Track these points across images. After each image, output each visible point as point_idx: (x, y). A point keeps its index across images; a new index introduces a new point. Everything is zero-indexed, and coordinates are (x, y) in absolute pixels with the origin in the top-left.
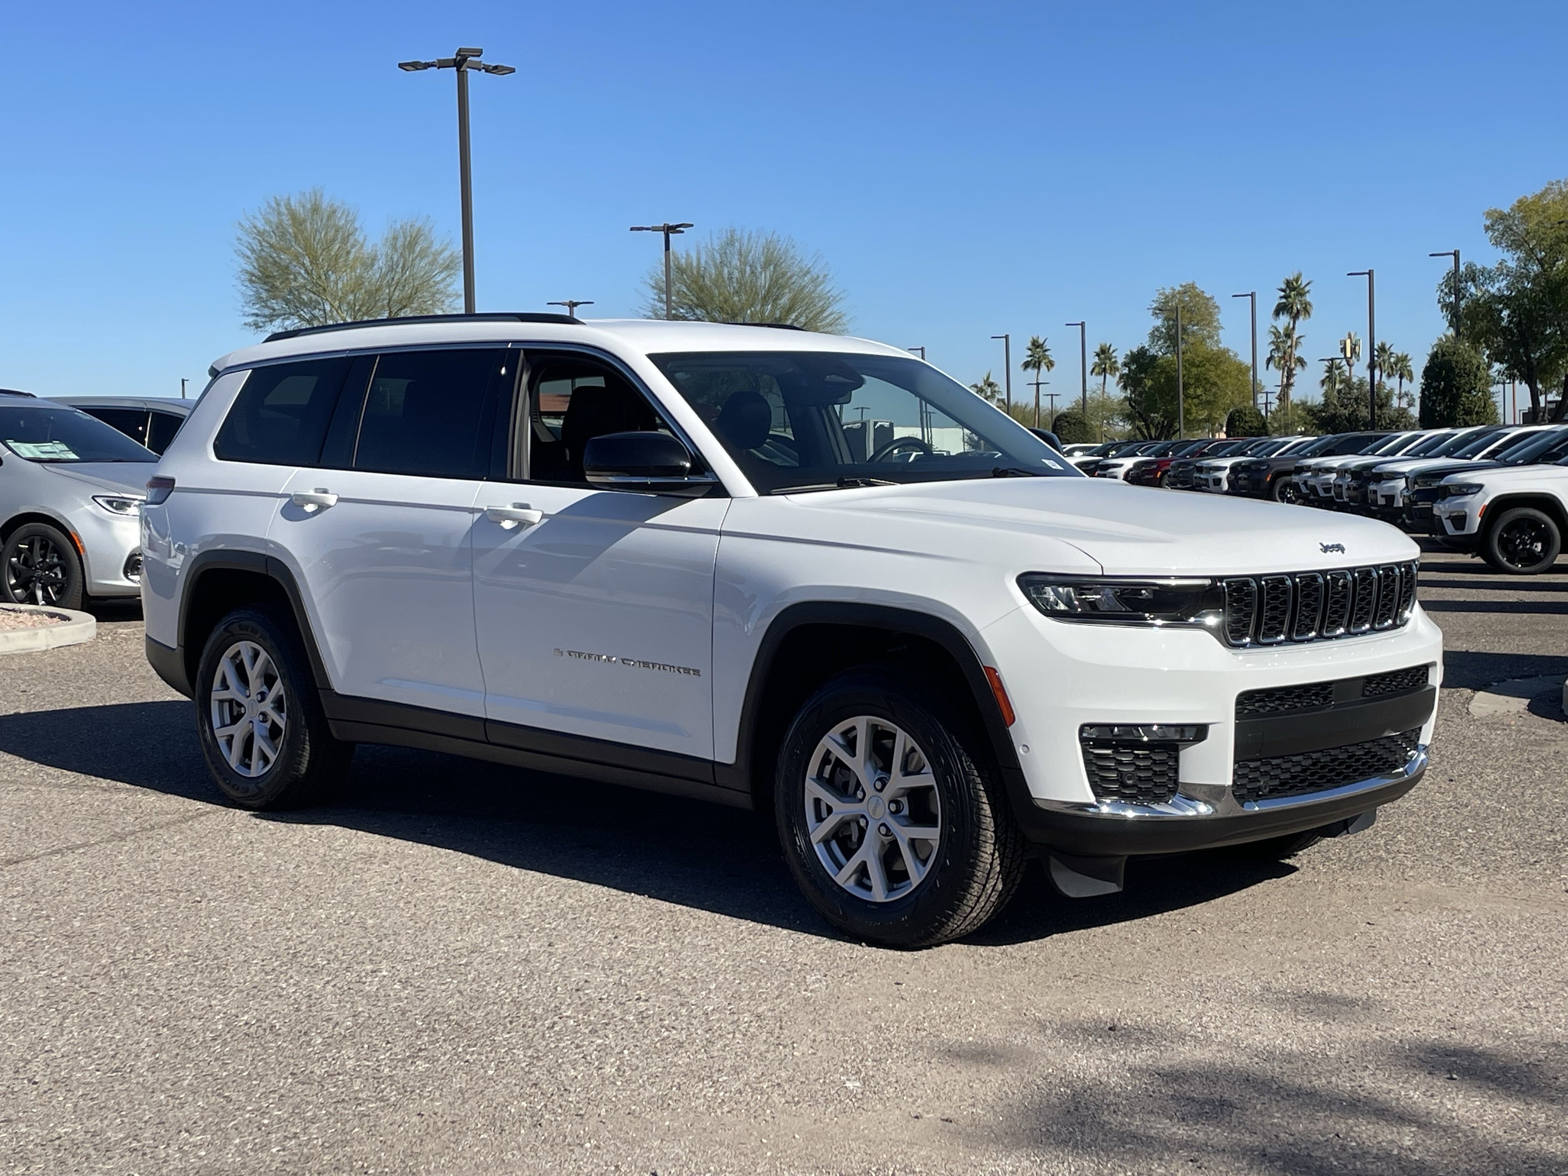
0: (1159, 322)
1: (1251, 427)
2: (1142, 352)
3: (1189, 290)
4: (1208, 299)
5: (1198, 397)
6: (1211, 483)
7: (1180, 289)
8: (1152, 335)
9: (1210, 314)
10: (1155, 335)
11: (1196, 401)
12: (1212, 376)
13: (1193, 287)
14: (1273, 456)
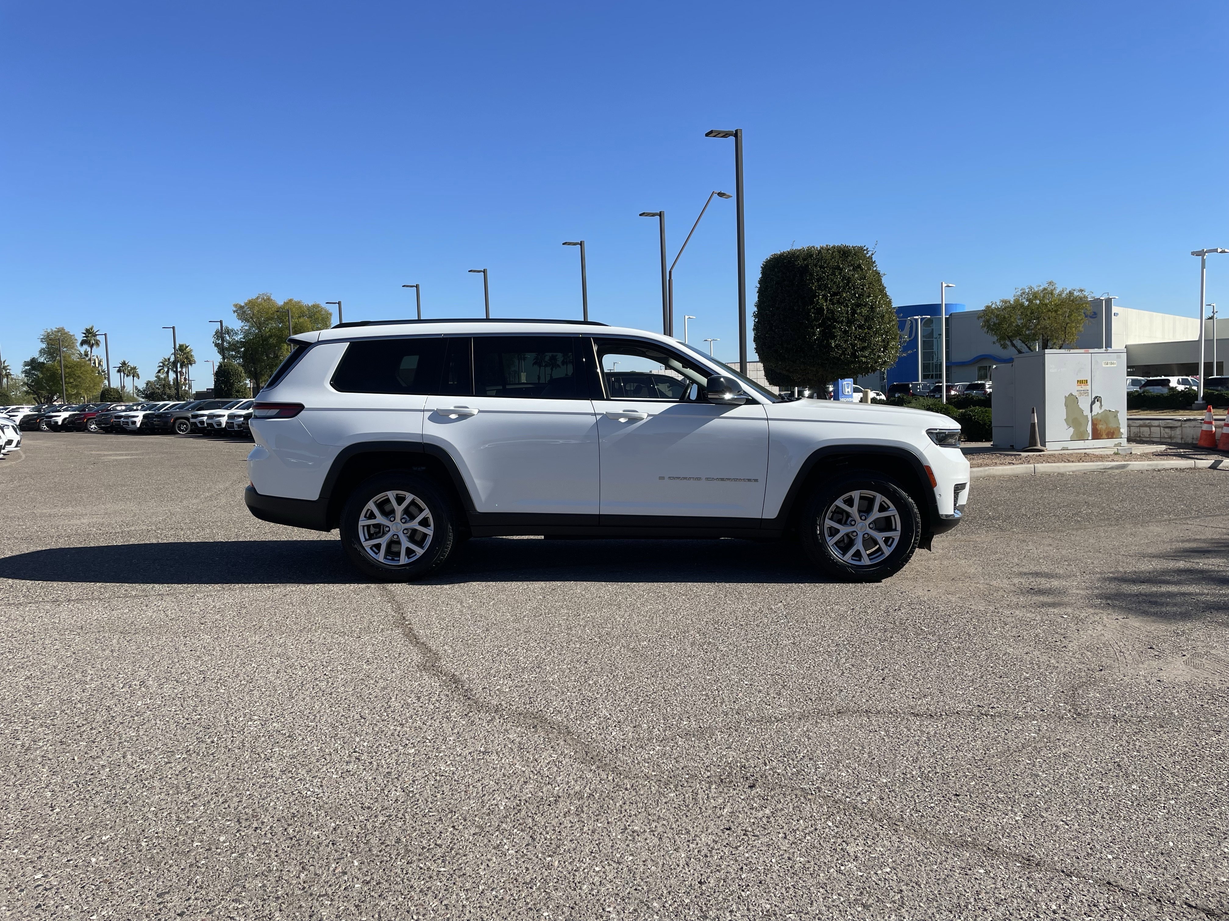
0: (44, 346)
1: (114, 398)
2: (33, 360)
3: (61, 330)
4: (71, 336)
5: (71, 383)
6: (130, 424)
7: (56, 330)
8: (40, 351)
9: (73, 343)
10: (43, 352)
11: (70, 385)
12: (78, 373)
13: (63, 329)
14: (161, 411)
